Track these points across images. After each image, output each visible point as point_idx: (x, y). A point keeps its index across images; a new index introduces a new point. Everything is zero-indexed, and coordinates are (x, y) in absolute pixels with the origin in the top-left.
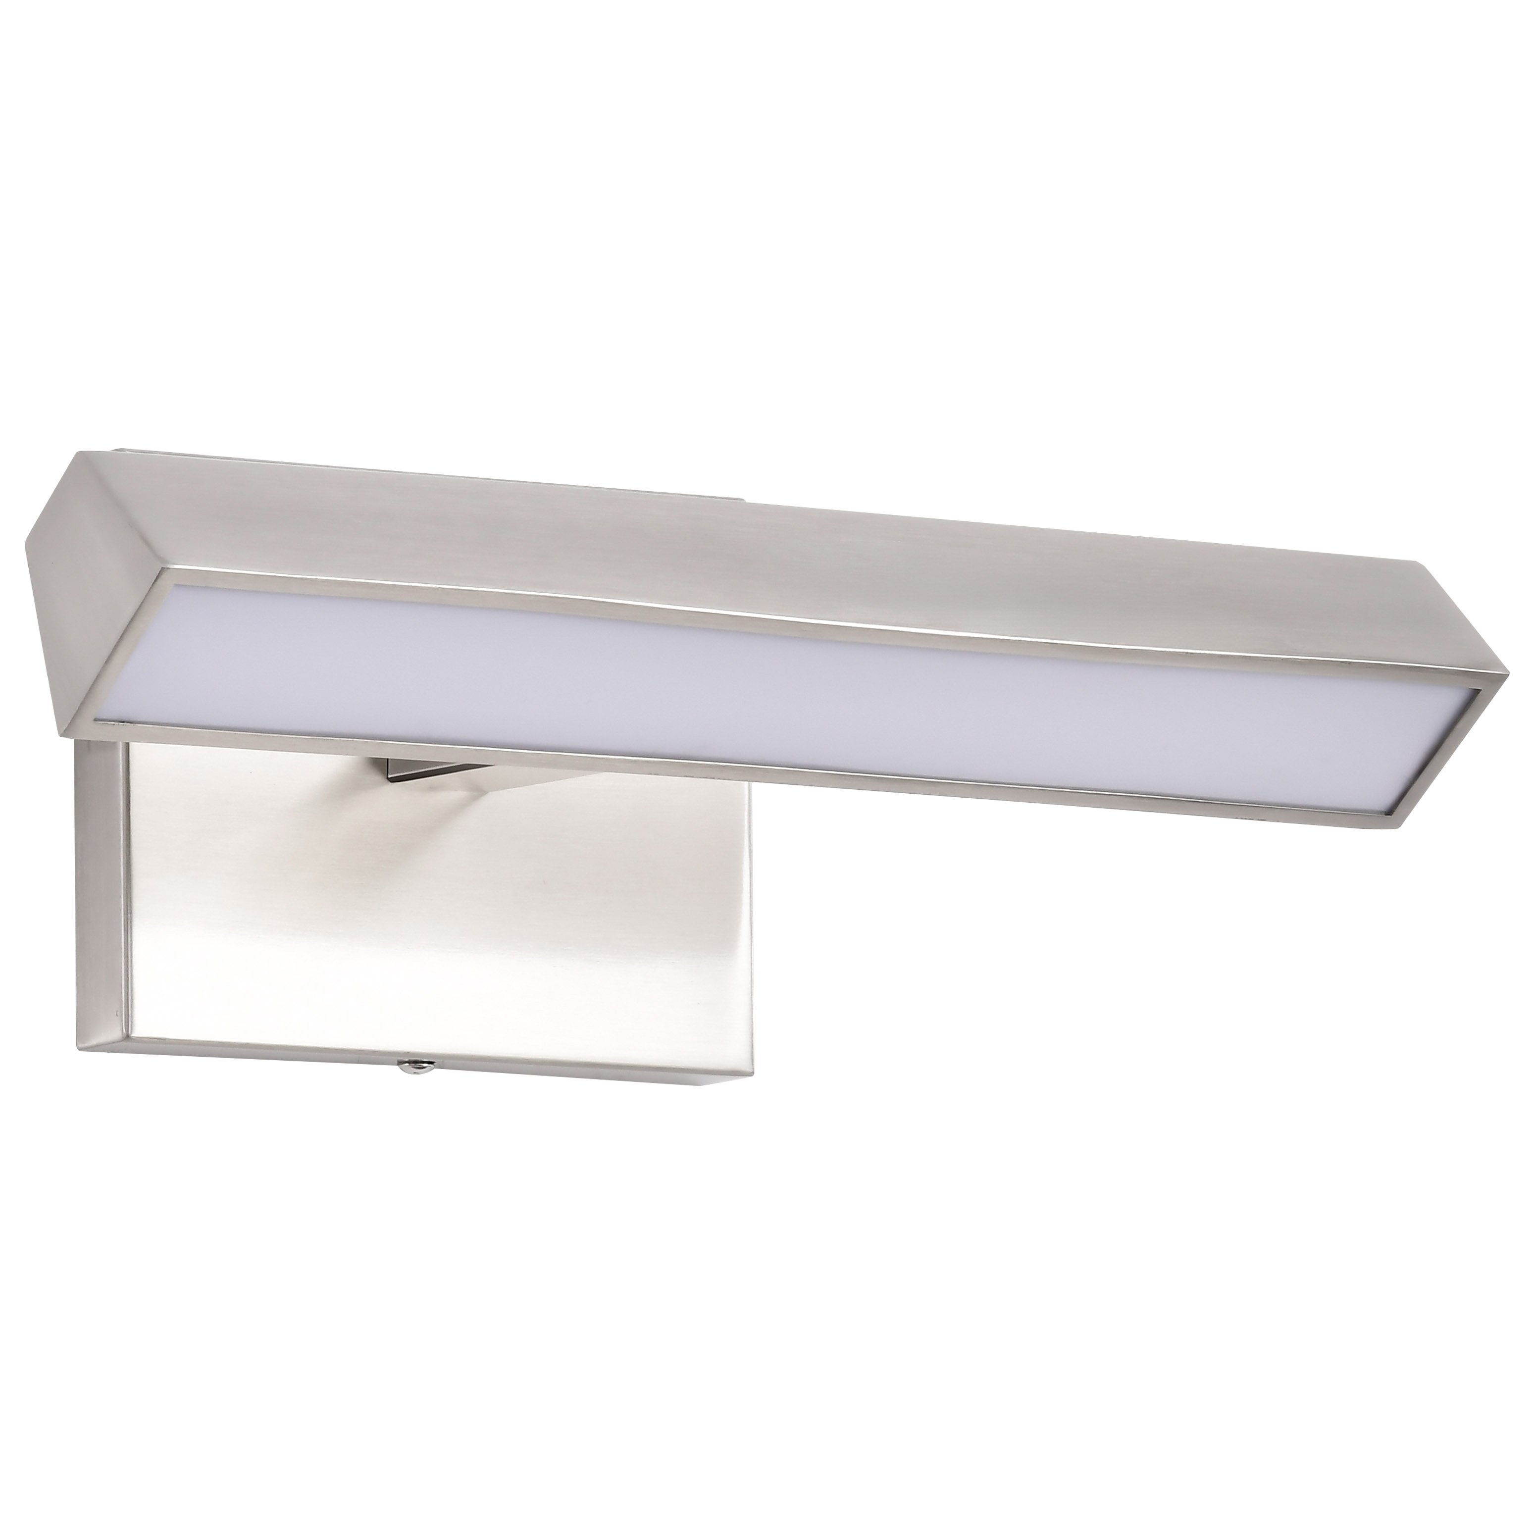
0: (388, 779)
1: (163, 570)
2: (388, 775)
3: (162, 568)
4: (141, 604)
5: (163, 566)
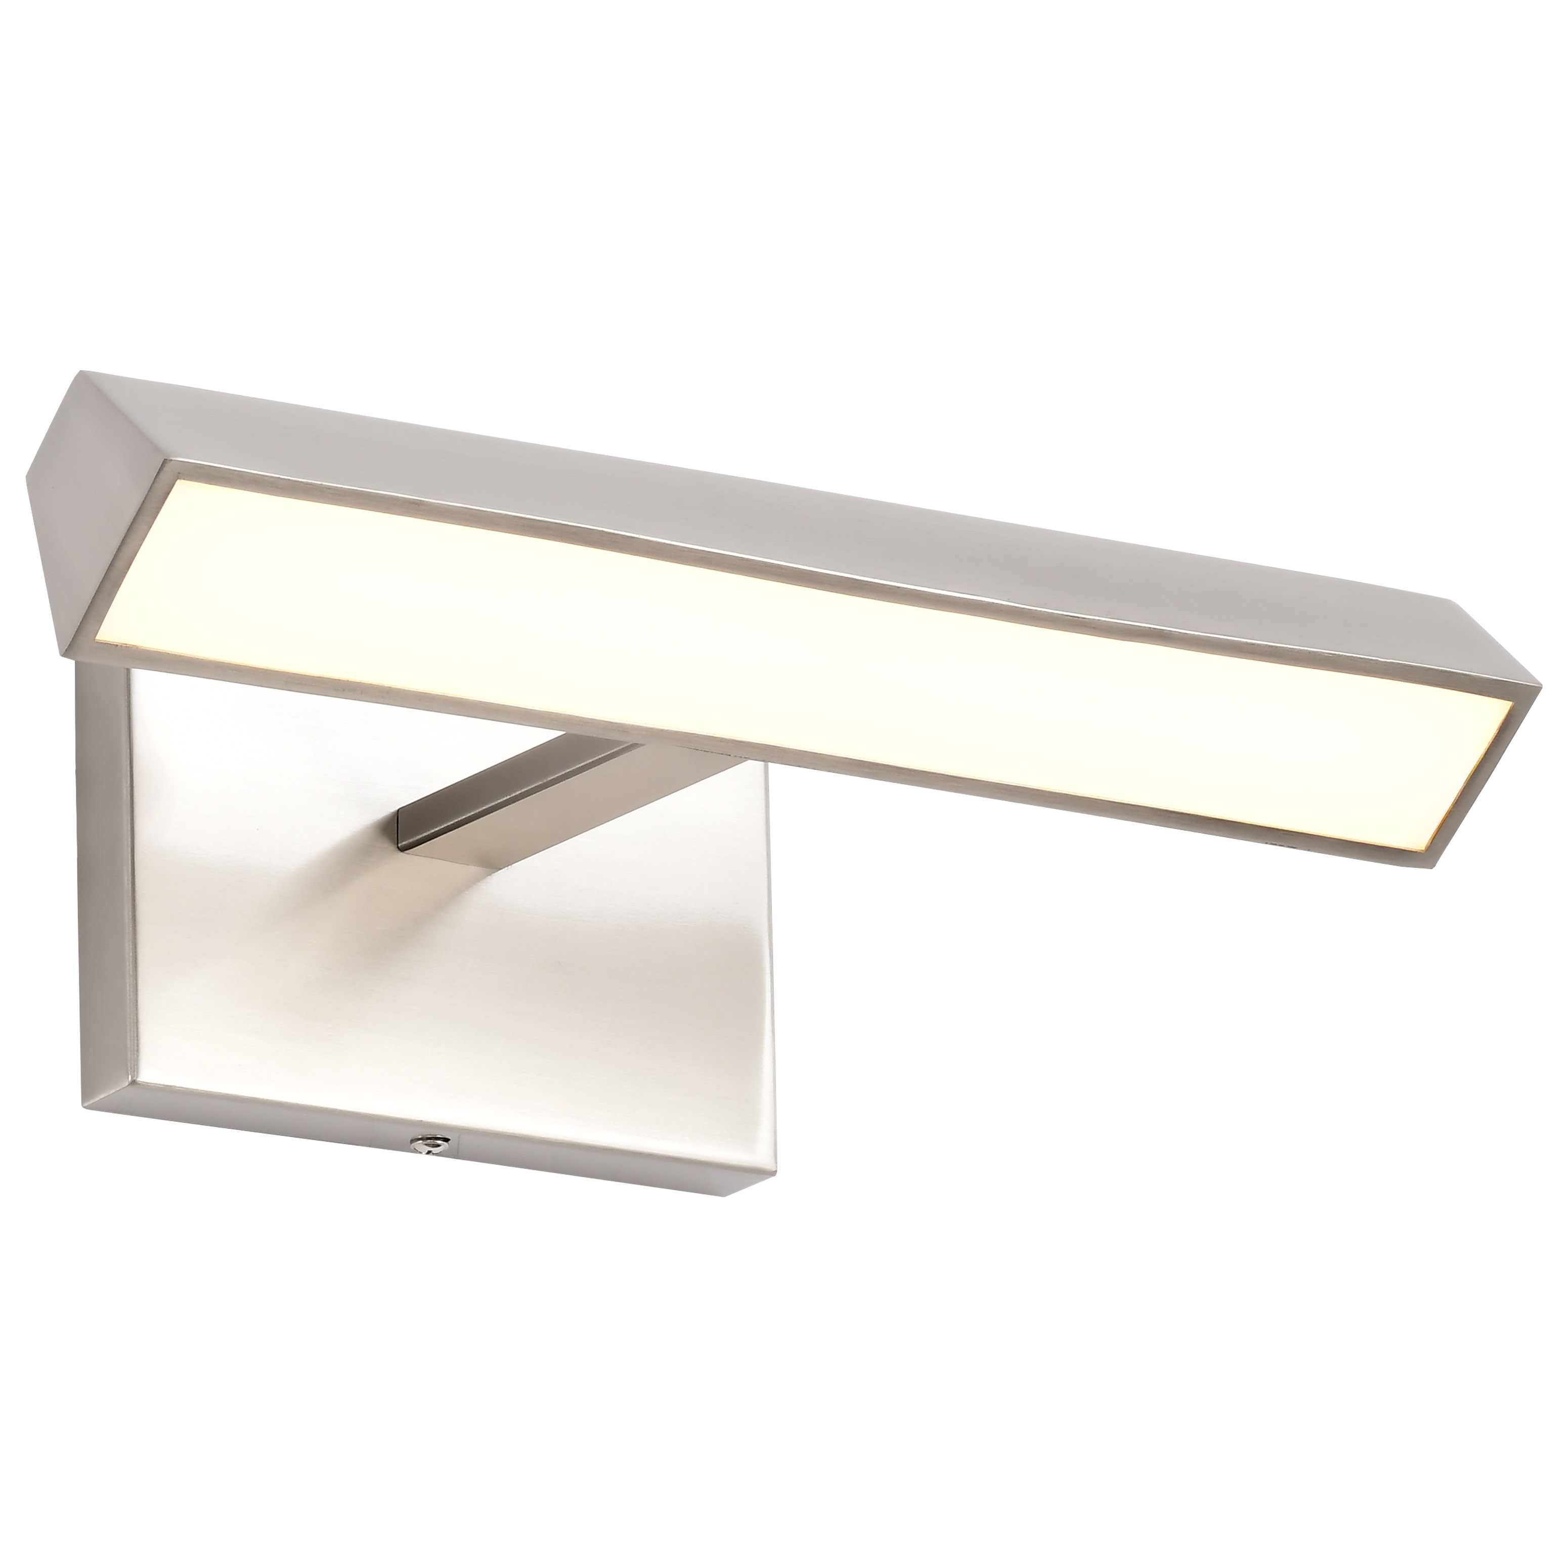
0: (398, 847)
1: (165, 462)
2: (398, 843)
3: (165, 459)
4: (143, 502)
5: (166, 458)
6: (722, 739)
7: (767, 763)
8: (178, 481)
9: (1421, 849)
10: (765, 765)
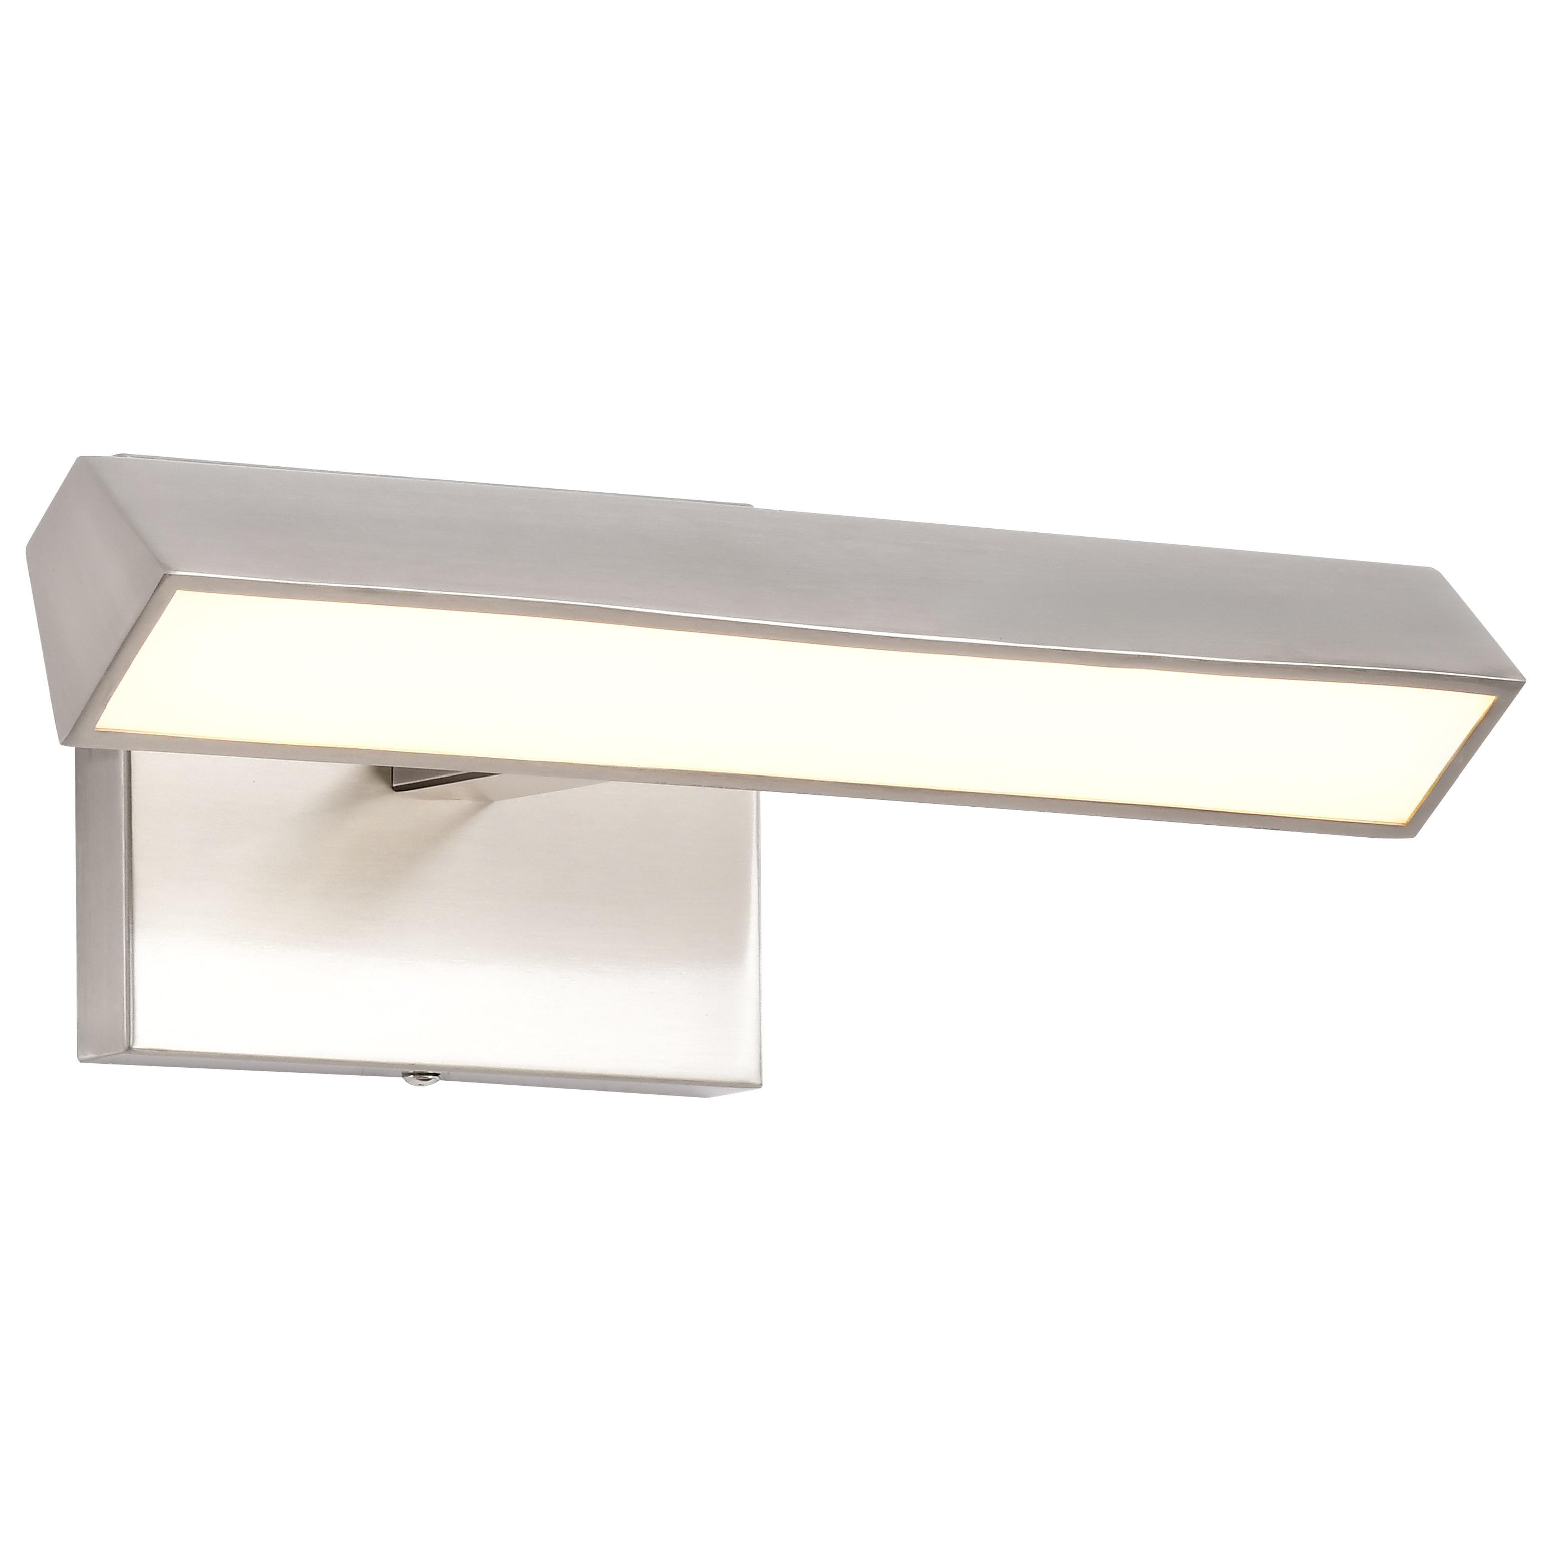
0: (393, 788)
1: (165, 576)
2: (392, 784)
4: (143, 611)
5: (165, 573)
6: (715, 773)
7: (759, 791)
8: (178, 591)
9: (1403, 822)
10: (757, 793)
